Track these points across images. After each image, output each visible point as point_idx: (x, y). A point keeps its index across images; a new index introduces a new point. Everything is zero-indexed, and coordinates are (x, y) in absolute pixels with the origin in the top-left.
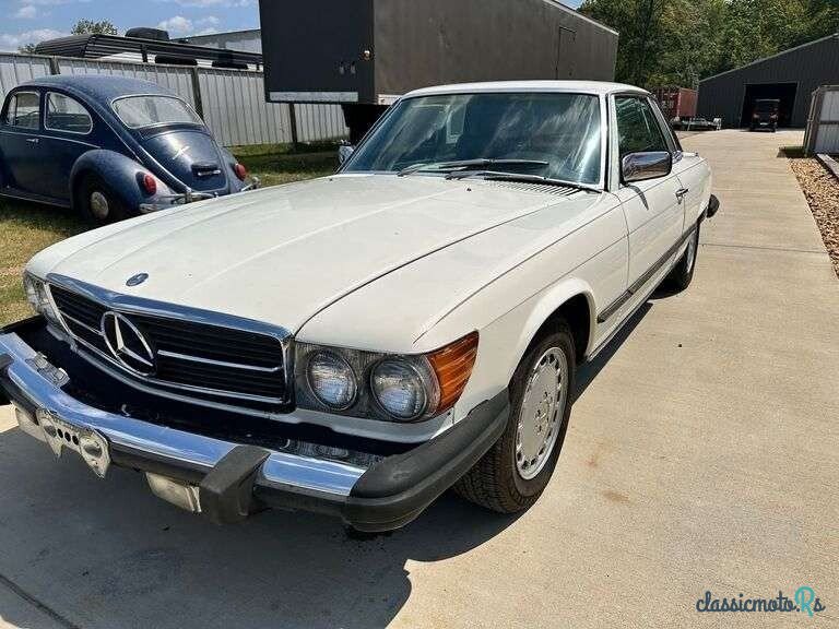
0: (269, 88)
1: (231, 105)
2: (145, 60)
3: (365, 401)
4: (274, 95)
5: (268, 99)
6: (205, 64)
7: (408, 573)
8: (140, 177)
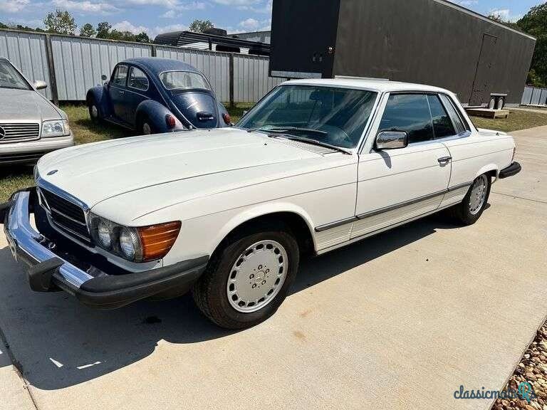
0: (271, 68)
1: (251, 77)
2: (210, 48)
3: (116, 246)
4: (274, 73)
5: (270, 75)
6: (244, 51)
7: (157, 345)
8: (167, 116)
